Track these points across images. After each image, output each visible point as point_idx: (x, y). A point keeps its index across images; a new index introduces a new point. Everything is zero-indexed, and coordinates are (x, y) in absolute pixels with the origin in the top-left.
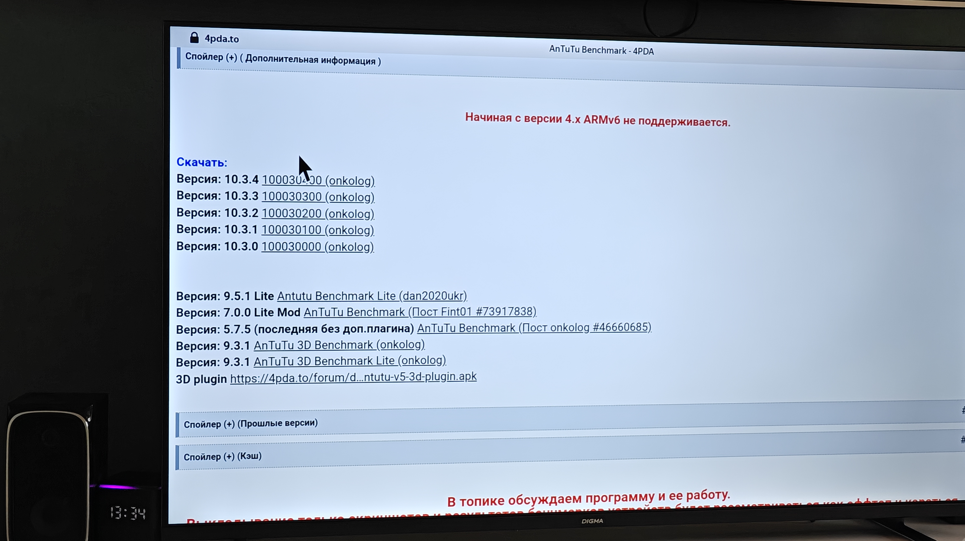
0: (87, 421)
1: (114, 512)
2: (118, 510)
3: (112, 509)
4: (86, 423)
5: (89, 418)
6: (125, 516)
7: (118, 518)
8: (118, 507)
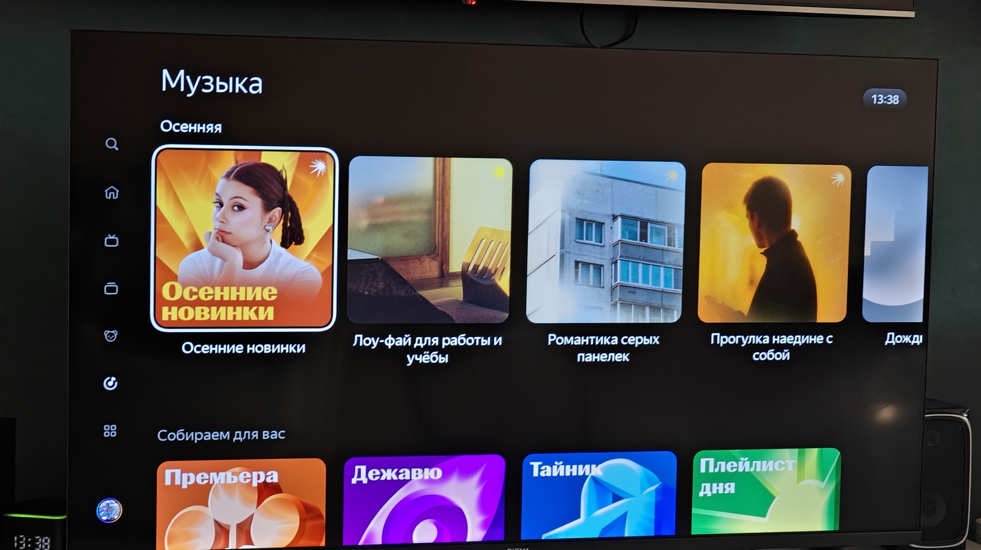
1: (18, 542)
2: (22, 539)
3: (16, 538)
6: (29, 546)
7: (22, 548)
8: (22, 536)
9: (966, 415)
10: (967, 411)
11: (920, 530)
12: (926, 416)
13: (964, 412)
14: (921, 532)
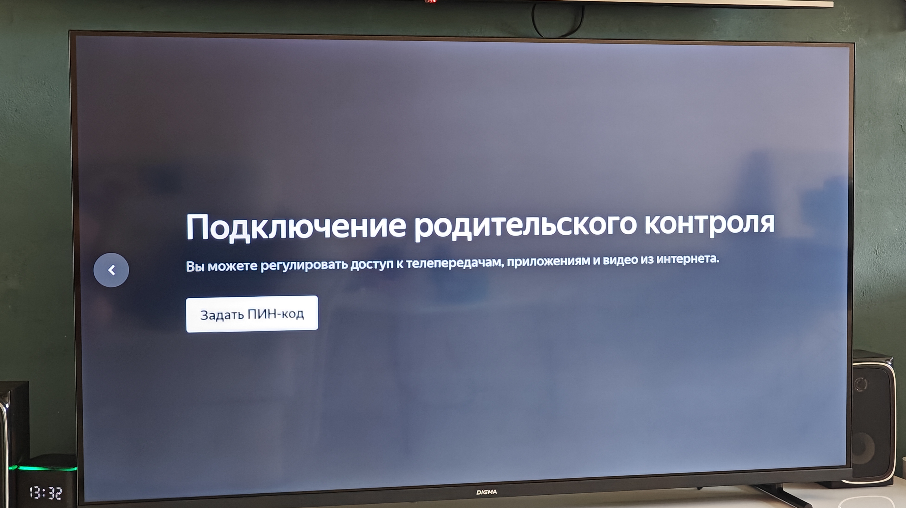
0: (5, 406)
1: (33, 492)
2: (37, 490)
3: (31, 489)
4: (4, 408)
5: (7, 404)
6: (44, 495)
7: (37, 498)
8: (36, 487)
9: (890, 363)
10: (891, 360)
11: (851, 468)
12: (853, 364)
13: (889, 360)
14: (852, 469)
